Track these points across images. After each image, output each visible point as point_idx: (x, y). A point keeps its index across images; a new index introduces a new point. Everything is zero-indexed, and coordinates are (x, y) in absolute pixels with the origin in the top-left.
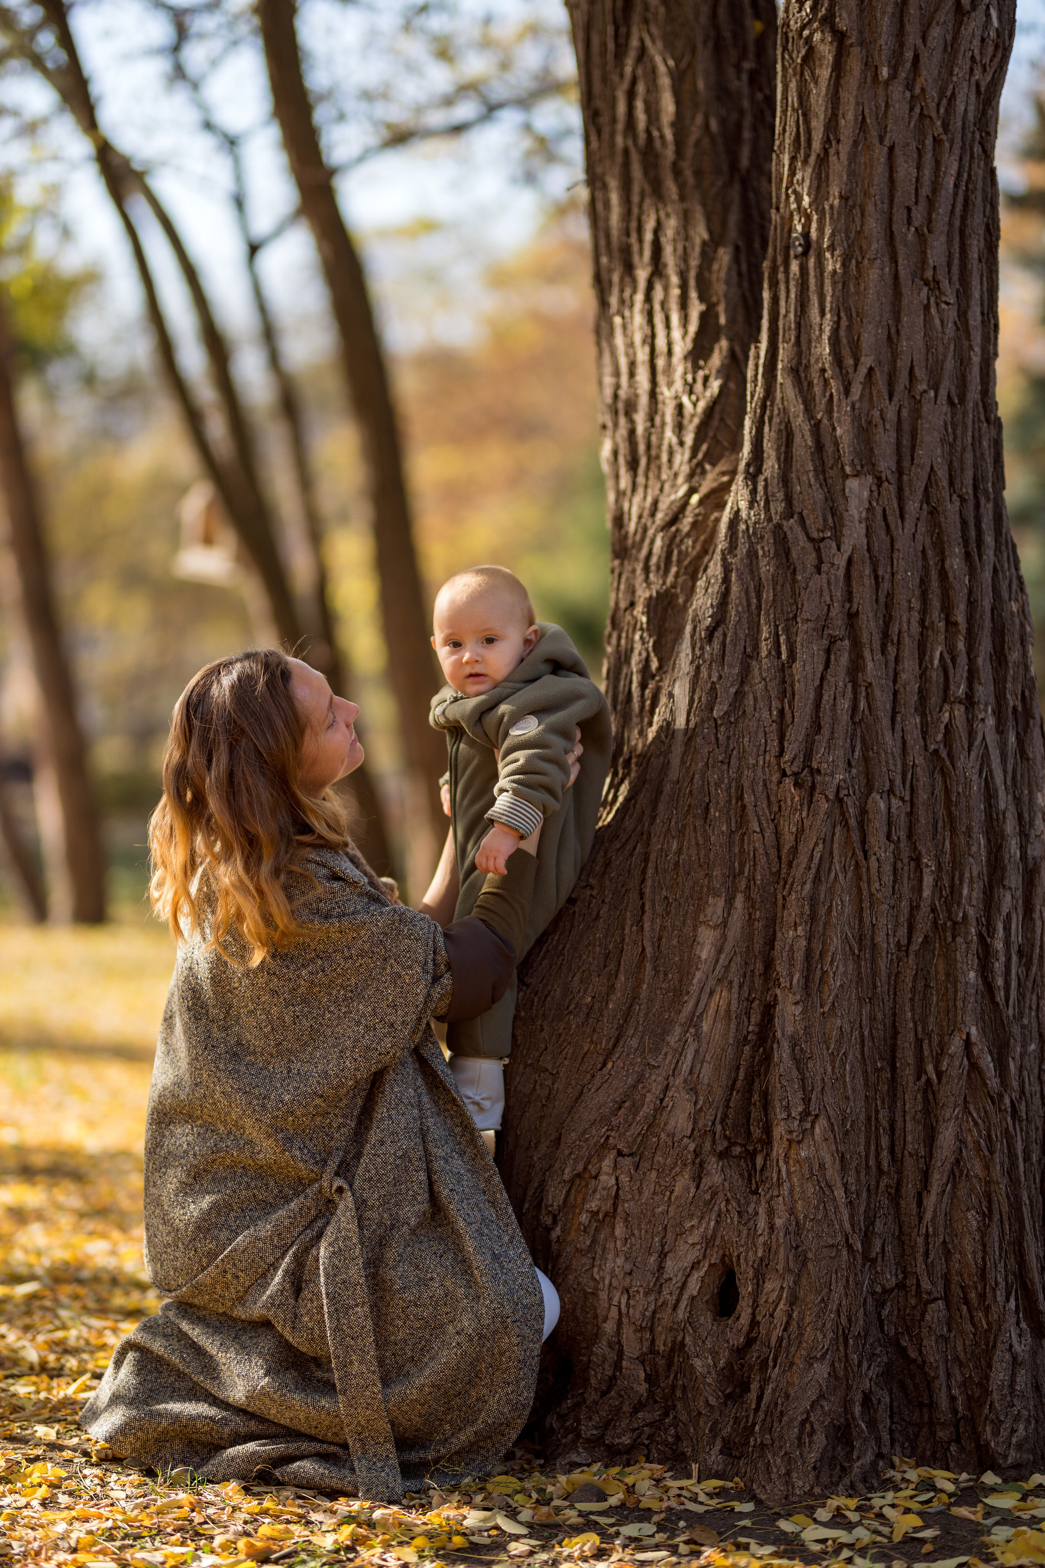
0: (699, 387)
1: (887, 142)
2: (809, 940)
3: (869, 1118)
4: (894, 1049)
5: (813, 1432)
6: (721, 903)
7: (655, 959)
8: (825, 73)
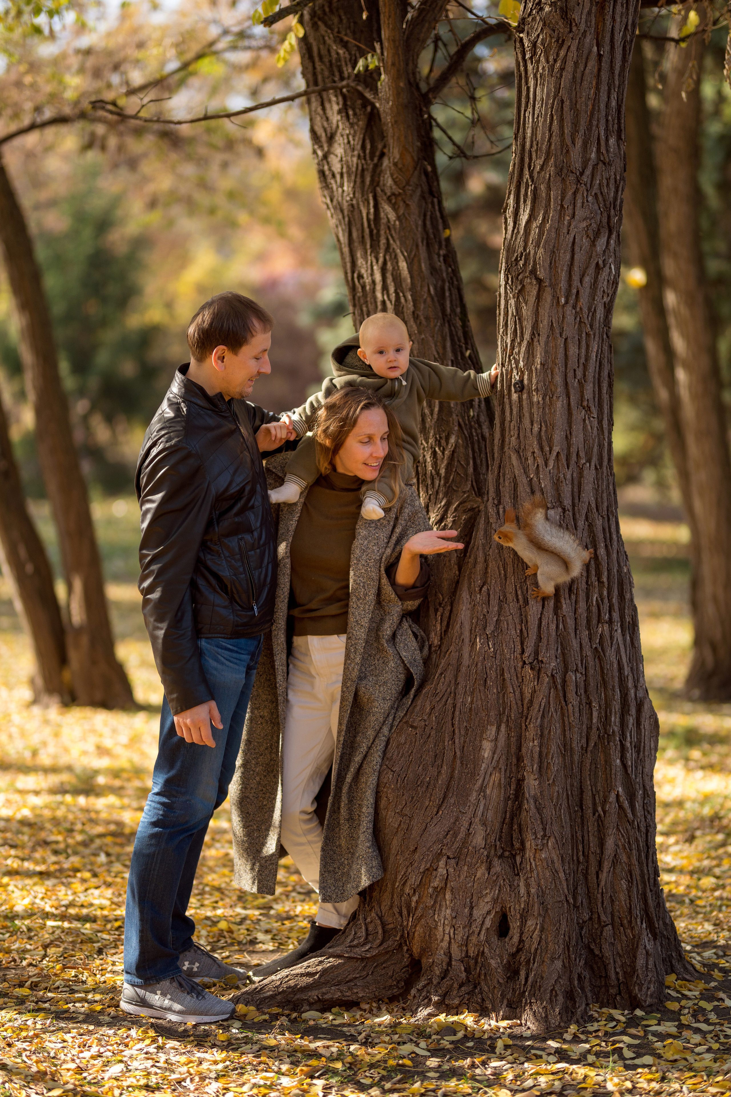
1: (564, 336)
2: (540, 747)
3: (572, 836)
4: (581, 800)
5: (556, 995)
6: (494, 729)
7: (462, 757)
8: (532, 299)
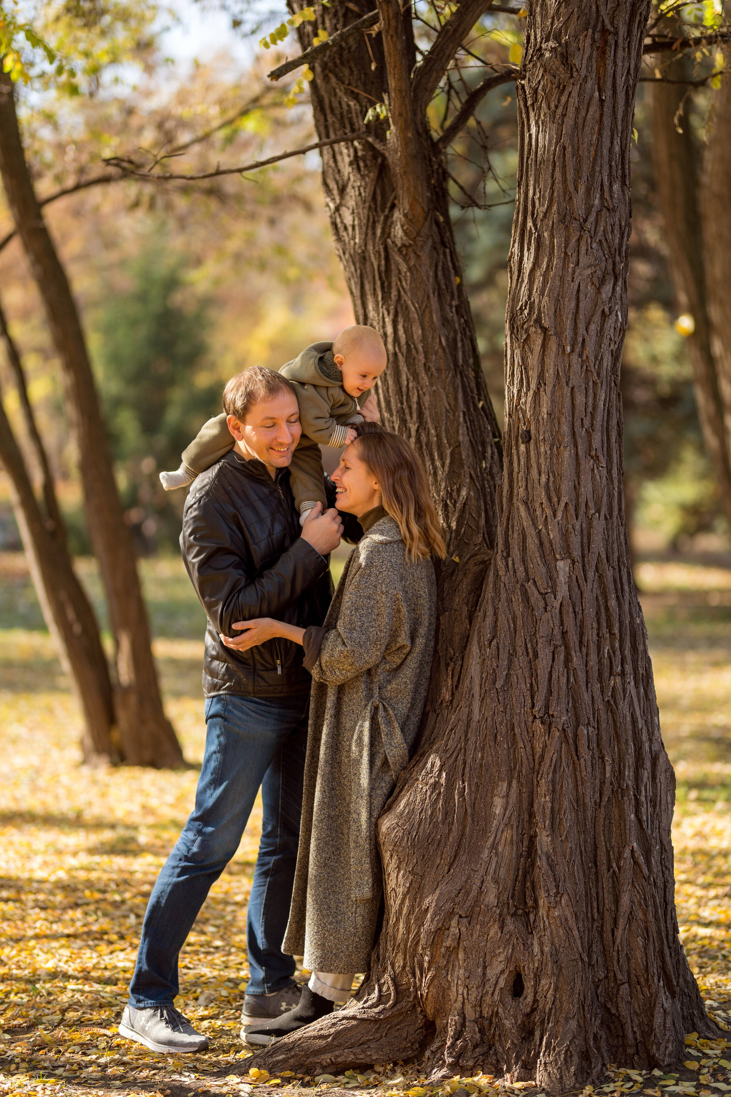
0: (454, 494)
1: (570, 385)
2: (552, 803)
3: (586, 893)
4: (595, 856)
5: (571, 1056)
6: (505, 785)
7: (473, 815)
8: (537, 348)
